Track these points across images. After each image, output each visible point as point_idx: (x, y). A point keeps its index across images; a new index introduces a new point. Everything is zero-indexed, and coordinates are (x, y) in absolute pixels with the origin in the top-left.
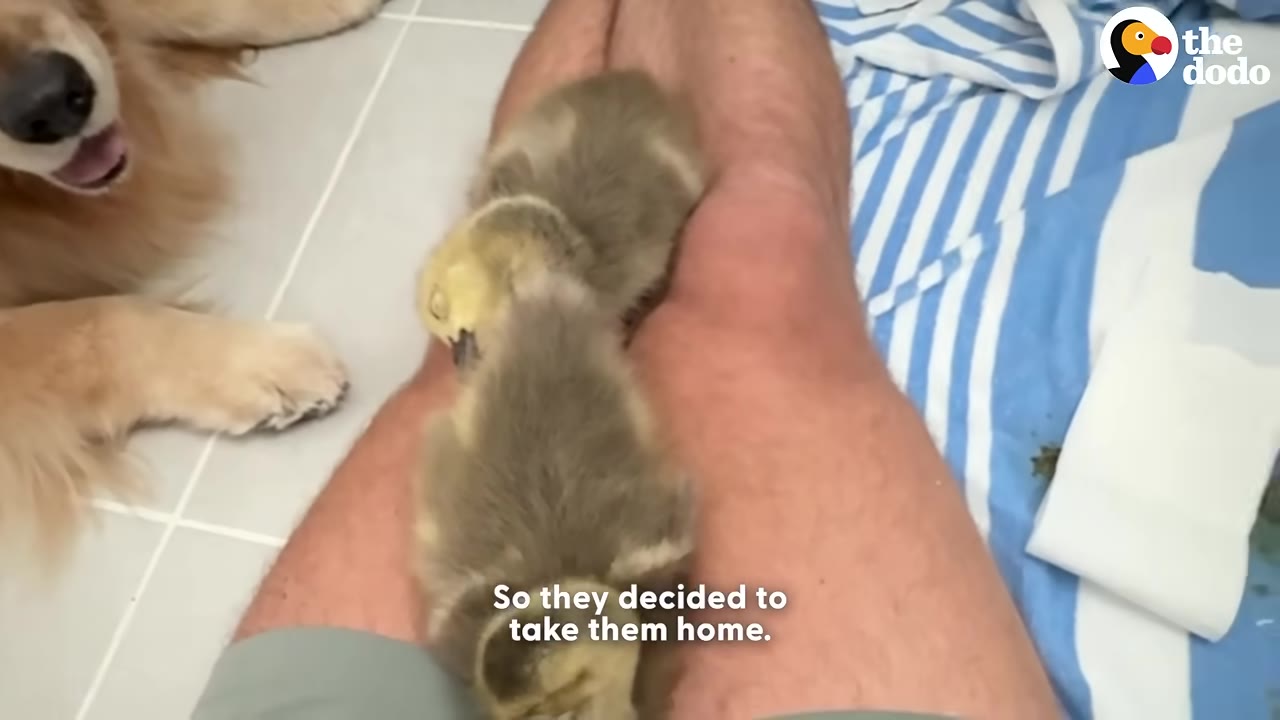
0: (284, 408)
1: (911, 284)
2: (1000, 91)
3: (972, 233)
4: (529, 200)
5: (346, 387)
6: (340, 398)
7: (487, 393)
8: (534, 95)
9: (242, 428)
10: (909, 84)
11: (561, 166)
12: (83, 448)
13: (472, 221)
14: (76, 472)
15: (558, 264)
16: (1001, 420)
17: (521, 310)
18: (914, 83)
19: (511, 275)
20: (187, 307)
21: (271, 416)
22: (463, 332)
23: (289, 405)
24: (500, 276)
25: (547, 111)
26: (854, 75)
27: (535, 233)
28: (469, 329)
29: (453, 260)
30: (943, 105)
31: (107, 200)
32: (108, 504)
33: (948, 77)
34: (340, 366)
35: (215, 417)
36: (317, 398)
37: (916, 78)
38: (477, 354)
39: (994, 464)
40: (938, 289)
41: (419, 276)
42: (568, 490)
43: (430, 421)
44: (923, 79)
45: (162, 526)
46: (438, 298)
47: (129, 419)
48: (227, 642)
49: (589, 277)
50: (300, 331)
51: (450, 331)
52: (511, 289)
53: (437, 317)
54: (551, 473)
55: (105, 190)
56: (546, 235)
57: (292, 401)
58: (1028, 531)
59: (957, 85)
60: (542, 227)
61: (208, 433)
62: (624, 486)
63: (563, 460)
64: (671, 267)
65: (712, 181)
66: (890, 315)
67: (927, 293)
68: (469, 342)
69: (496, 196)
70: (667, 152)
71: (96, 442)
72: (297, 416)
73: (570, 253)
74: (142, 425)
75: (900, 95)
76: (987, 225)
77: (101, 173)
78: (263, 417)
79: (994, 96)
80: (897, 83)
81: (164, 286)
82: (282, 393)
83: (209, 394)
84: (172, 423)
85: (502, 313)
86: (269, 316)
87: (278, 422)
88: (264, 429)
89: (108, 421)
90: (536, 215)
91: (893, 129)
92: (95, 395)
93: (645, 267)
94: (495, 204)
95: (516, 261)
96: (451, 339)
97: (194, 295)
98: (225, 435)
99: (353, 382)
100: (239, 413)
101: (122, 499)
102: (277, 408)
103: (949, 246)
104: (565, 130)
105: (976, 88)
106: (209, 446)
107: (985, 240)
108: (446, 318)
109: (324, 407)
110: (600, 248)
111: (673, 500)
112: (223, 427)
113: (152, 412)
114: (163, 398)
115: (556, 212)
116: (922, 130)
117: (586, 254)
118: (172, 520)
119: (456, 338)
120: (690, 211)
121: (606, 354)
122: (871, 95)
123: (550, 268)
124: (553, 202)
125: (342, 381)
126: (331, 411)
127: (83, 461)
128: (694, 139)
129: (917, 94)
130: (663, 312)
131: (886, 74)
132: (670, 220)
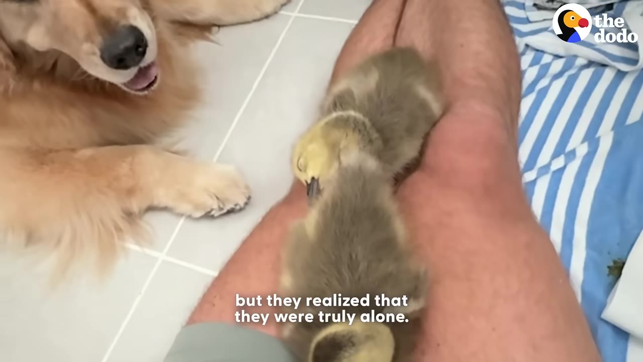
0: (219, 207)
1: (547, 167)
2: (604, 66)
3: (583, 142)
4: (352, 113)
5: (249, 198)
6: (246, 204)
7: (323, 213)
8: (357, 58)
9: (198, 214)
10: (553, 60)
11: (370, 97)
12: (123, 218)
13: (322, 123)
14: (118, 229)
15: (364, 147)
16: (591, 245)
17: (342, 171)
18: (556, 59)
19: (340, 151)
20: (175, 153)
21: (212, 210)
22: (313, 178)
23: (221, 206)
24: (335, 150)
25: (364, 69)
26: (523, 54)
27: (354, 130)
28: (316, 177)
29: (311, 141)
30: (572, 72)
31: (146, 97)
32: (132, 246)
33: (576, 57)
34: (247, 187)
35: (186, 208)
36: (235, 203)
37: (557, 57)
38: (319, 191)
39: (586, 268)
40: (562, 170)
41: (293, 147)
42: (363, 266)
43: (293, 224)
44: (561, 57)
45: (156, 259)
46: (301, 160)
47: (145, 205)
48: (184, 324)
49: (379, 156)
50: (229, 169)
51: (306, 177)
52: (339, 157)
53: (300, 170)
54: (354, 256)
55: (146, 92)
56: (360, 131)
57: (223, 204)
58: (603, 306)
59: (580, 62)
60: (357, 127)
61: (181, 215)
62: (391, 268)
63: (360, 251)
64: (422, 152)
65: (447, 109)
66: (534, 182)
67: (555, 172)
68: (315, 184)
69: (335, 110)
70: (424, 92)
71: (129, 215)
72: (225, 211)
73: (371, 141)
74: (151, 209)
75: (548, 66)
76: (592, 138)
77: (146, 85)
78: (209, 210)
79: (601, 68)
80: (546, 59)
81: (166, 141)
82: (218, 198)
83: (183, 196)
84: (165, 209)
85: (333, 172)
86: (215, 159)
87: (216, 213)
88: (208, 216)
89: (135, 205)
90: (355, 120)
91: (543, 83)
92: (130, 192)
93: (409, 151)
94: (334, 115)
95: (343, 144)
96: (306, 182)
97: (179, 147)
98: (190, 217)
99: (253, 196)
100: (197, 207)
101: (138, 243)
102: (215, 206)
103: (569, 148)
104: (372, 80)
105: (590, 64)
106: (182, 221)
107: (589, 146)
108: (305, 171)
109: (238, 207)
110: (386, 141)
111: (417, 278)
112: (188, 213)
113: (156, 203)
114: (162, 197)
115: (367, 121)
116: (559, 84)
117: (379, 143)
118: (161, 256)
119: (309, 182)
120: (434, 124)
121: (385, 197)
122: (532, 65)
123: (360, 149)
124: (364, 116)
125: (247, 196)
126: (241, 210)
127: (122, 224)
128: (438, 86)
129: (558, 65)
130: (416, 176)
131: (540, 54)
132: (423, 127)
